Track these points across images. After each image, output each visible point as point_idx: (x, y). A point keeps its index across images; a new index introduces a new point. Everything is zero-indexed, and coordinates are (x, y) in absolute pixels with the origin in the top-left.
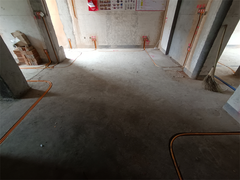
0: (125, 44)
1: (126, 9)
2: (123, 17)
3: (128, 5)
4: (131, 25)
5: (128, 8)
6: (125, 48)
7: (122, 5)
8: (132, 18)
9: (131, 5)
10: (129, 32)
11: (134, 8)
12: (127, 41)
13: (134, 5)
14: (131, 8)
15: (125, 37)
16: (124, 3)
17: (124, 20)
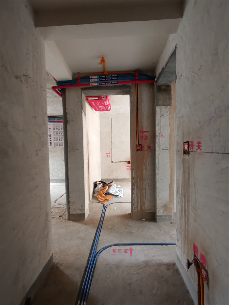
0: (57, 178)
1: (54, 146)
2: (52, 153)
3: (57, 143)
4: (61, 160)
5: (57, 145)
6: (56, 182)
7: (51, 143)
8: (61, 154)
9: (60, 143)
10: (60, 166)
11: (62, 145)
12: (58, 175)
13: (62, 143)
14: (60, 145)
15: (56, 171)
16: (52, 141)
17: (53, 156)
